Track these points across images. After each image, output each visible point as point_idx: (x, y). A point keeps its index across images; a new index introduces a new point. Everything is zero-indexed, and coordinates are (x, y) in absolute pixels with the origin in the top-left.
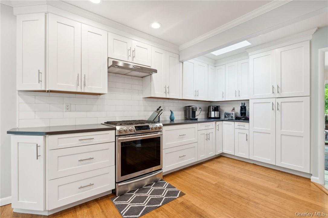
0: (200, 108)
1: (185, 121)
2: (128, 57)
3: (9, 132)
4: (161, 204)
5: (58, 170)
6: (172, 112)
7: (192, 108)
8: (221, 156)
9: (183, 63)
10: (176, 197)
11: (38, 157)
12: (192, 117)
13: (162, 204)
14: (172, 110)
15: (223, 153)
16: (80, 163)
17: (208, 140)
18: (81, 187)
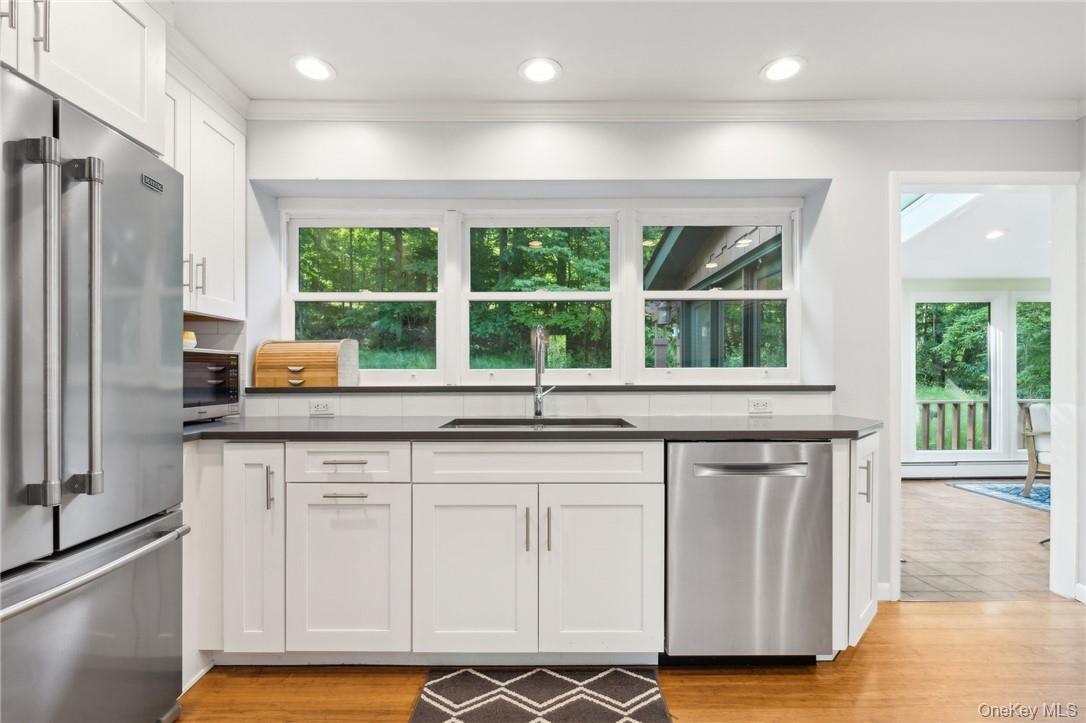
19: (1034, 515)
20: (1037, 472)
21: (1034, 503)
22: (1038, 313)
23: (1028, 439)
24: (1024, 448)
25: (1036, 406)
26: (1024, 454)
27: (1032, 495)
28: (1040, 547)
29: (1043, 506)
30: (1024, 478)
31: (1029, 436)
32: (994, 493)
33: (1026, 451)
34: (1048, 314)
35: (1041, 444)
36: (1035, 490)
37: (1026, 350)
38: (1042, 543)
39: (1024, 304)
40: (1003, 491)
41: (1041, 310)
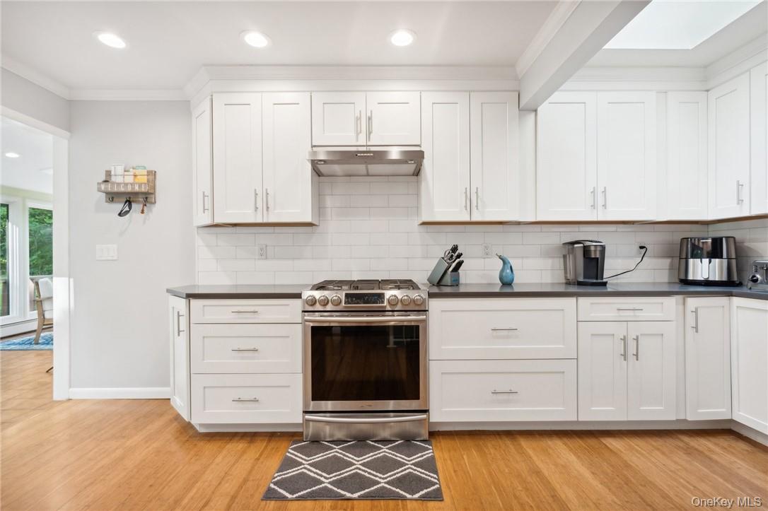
0: (642, 247)
1: (566, 288)
2: (357, 135)
3: (168, 291)
4: (356, 495)
5: (203, 359)
6: (504, 261)
7: (584, 247)
8: (727, 431)
9: (536, 111)
10: (409, 496)
11: (181, 333)
12: (585, 277)
13: (359, 497)
14: (505, 256)
15: (731, 421)
16: (235, 354)
17: (631, 358)
18: (239, 400)
19: (41, 355)
20: (44, 325)
21: (42, 347)
22: (44, 216)
23: (38, 303)
24: (34, 310)
25: (43, 280)
26: (35, 314)
27: (40, 341)
28: (47, 375)
29: (48, 347)
30: (35, 331)
31: (37, 301)
32: (12, 347)
33: (36, 312)
34: (51, 218)
35: (46, 306)
36: (43, 338)
37: (36, 241)
38: (47, 372)
39: (33, 209)
40: (19, 344)
41: (46, 215)
